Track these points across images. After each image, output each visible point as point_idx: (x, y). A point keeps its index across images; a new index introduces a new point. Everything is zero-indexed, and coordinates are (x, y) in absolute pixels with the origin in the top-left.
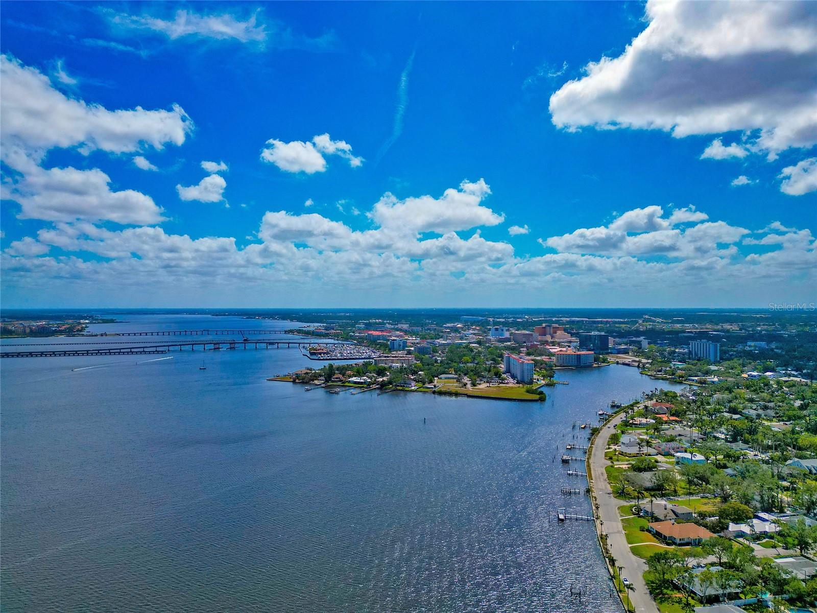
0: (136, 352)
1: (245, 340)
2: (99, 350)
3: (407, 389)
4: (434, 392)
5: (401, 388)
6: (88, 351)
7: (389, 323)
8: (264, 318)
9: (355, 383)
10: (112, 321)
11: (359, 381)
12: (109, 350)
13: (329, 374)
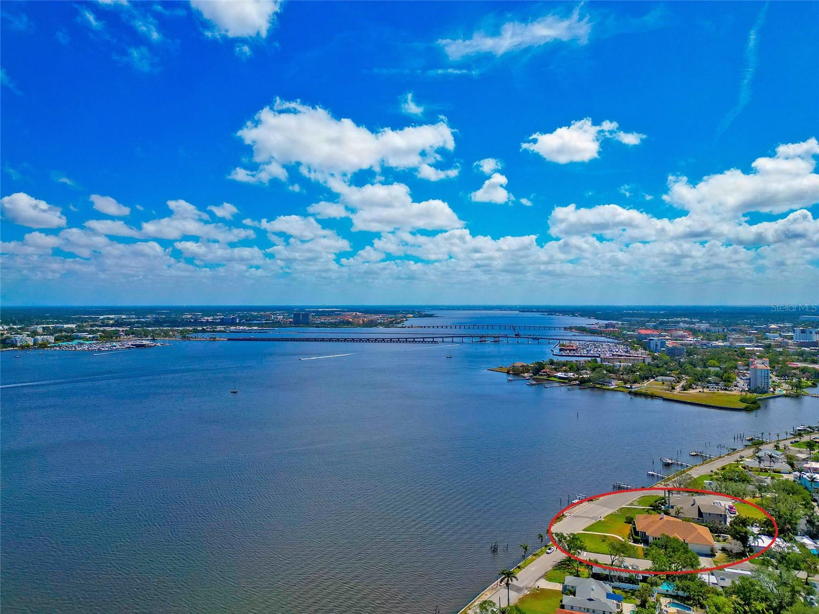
0: (419, 341)
1: (516, 335)
2: (399, 339)
3: (605, 387)
4: (630, 393)
5: (599, 386)
6: (391, 339)
7: (684, 322)
8: (564, 315)
9: (560, 378)
10: (431, 316)
11: (563, 376)
12: (406, 339)
13: (538, 369)
